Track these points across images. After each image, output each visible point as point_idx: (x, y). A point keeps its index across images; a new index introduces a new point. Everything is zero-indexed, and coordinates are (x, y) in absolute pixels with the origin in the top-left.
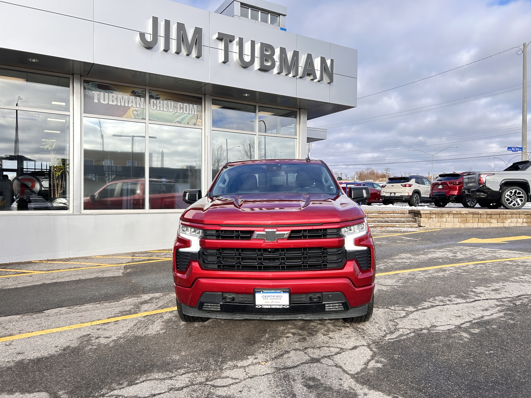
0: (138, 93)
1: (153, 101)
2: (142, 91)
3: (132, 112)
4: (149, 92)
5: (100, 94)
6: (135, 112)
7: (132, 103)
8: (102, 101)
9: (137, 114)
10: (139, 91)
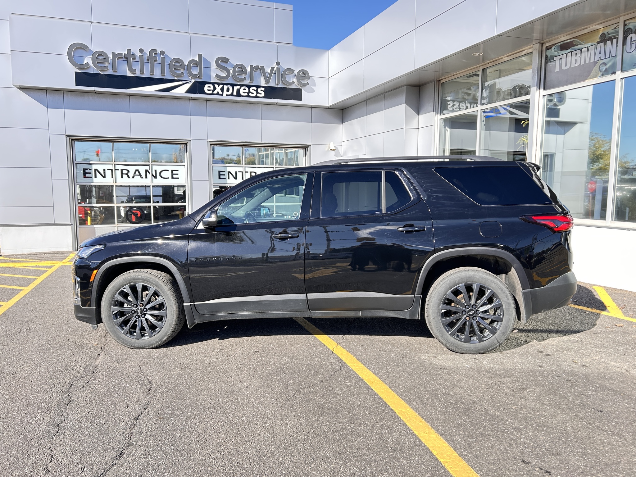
0: (609, 34)
1: (631, 38)
2: (615, 28)
3: (599, 68)
4: (625, 25)
5: (562, 58)
6: (602, 66)
7: (600, 53)
8: (564, 68)
9: (606, 69)
10: (610, 30)
